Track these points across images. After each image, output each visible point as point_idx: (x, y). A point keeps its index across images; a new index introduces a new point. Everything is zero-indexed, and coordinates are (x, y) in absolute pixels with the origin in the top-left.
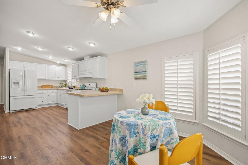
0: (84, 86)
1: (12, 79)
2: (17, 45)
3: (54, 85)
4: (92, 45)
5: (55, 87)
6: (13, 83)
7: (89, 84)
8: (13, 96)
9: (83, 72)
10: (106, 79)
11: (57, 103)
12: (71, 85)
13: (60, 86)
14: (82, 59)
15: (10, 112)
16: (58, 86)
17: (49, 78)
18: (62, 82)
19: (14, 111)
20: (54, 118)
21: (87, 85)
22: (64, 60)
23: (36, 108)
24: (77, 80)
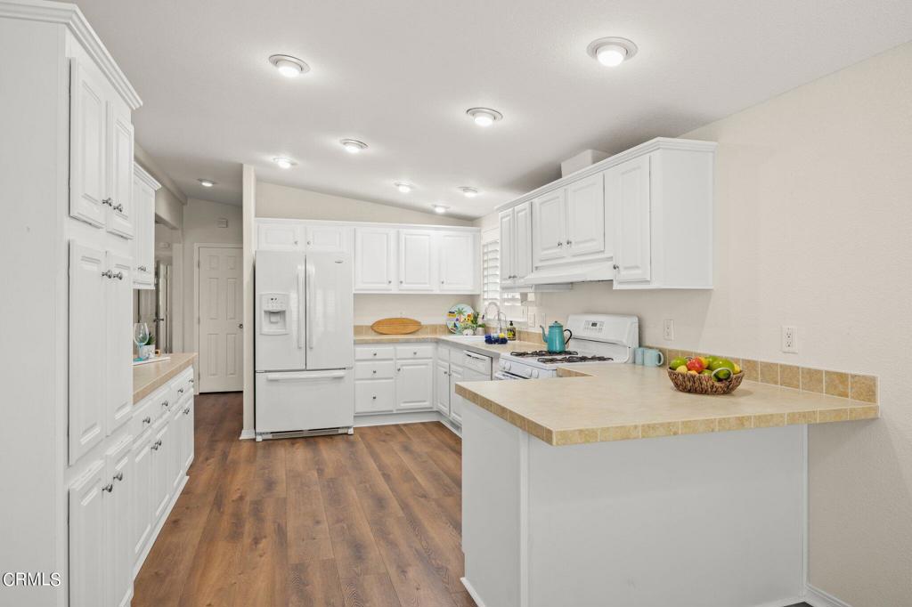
0: (562, 332)
1: (261, 295)
2: (274, 148)
3: (425, 321)
4: (611, 59)
5: (426, 327)
6: (266, 312)
7: (594, 325)
8: (266, 372)
9: (557, 250)
10: (706, 292)
11: (435, 409)
12: (499, 320)
13: (451, 326)
14: (553, 174)
15: (254, 440)
16: (441, 326)
17: (404, 286)
18: (461, 306)
19: (270, 437)
20: (401, 514)
21: (577, 325)
22: (460, 192)
23: (349, 428)
24: (524, 297)
